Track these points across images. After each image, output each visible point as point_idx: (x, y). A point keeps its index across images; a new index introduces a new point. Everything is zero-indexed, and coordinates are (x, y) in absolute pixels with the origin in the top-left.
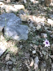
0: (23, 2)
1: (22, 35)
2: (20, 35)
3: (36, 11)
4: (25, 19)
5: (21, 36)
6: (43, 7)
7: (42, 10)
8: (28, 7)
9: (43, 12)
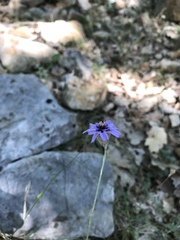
0: (77, 6)
1: (82, 214)
2: (74, 217)
3: (135, 47)
4: (92, 99)
5: (78, 218)
6: (160, 24)
7: (159, 40)
8: (99, 26)
9: (165, 52)
